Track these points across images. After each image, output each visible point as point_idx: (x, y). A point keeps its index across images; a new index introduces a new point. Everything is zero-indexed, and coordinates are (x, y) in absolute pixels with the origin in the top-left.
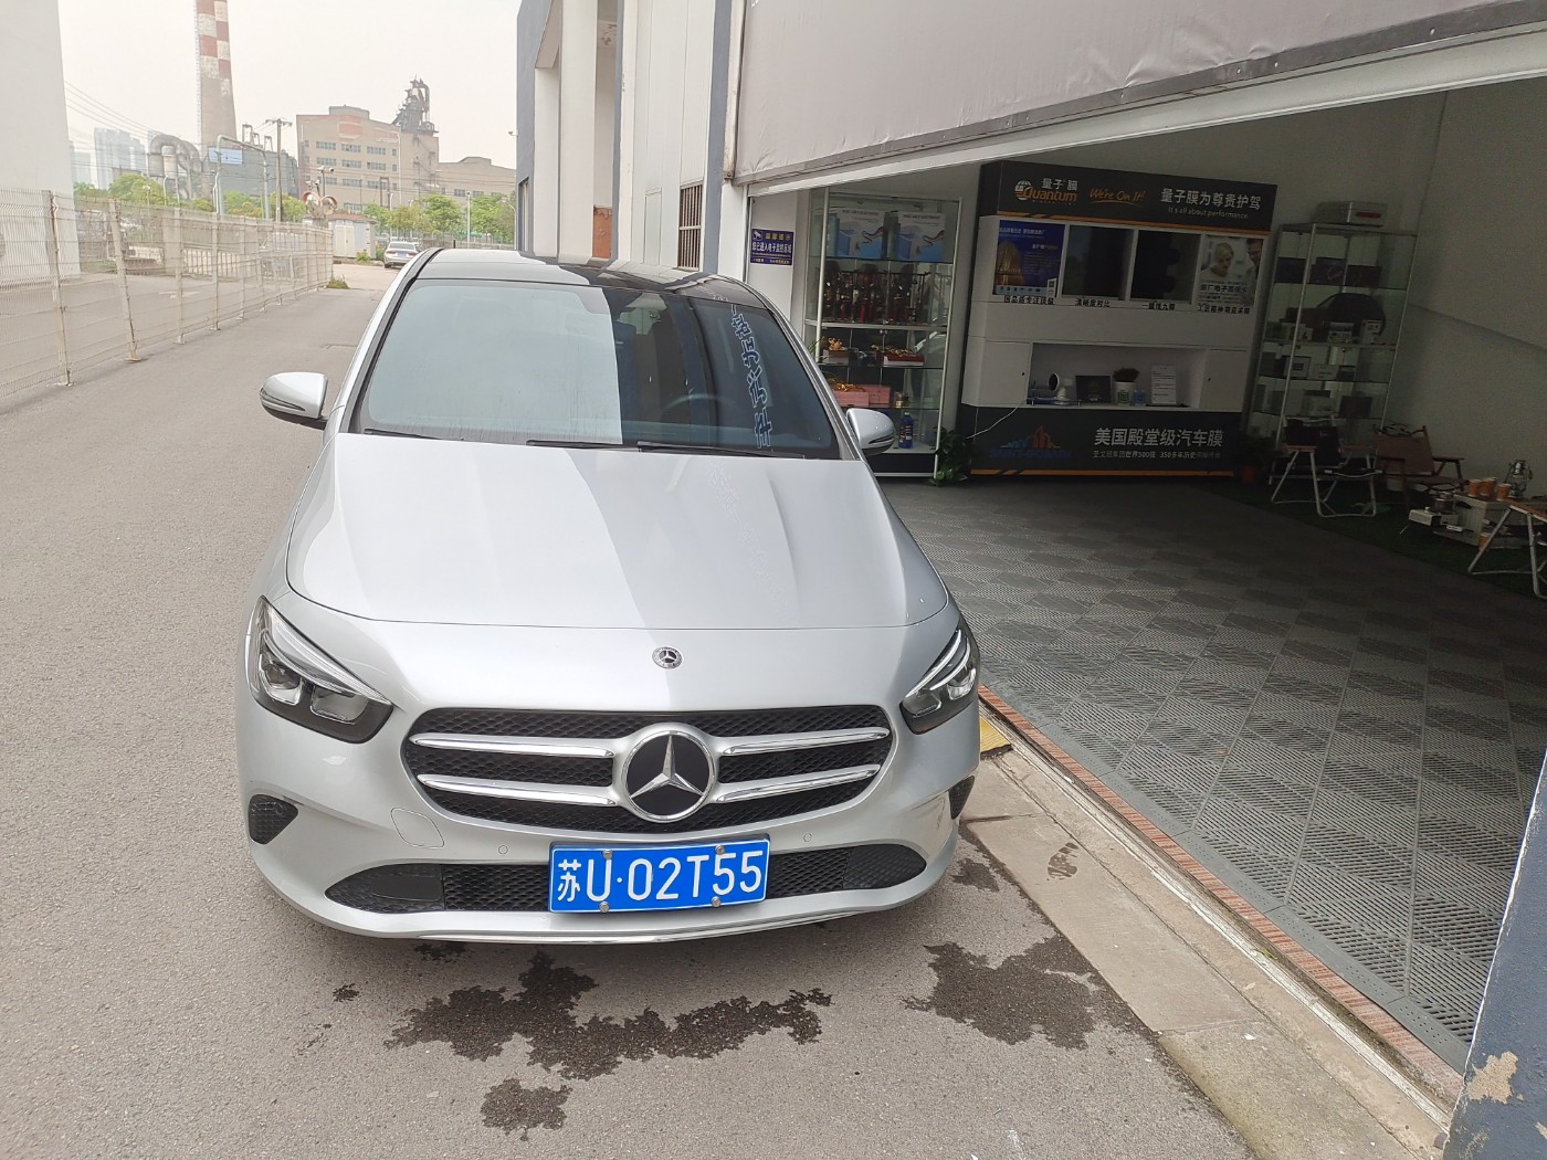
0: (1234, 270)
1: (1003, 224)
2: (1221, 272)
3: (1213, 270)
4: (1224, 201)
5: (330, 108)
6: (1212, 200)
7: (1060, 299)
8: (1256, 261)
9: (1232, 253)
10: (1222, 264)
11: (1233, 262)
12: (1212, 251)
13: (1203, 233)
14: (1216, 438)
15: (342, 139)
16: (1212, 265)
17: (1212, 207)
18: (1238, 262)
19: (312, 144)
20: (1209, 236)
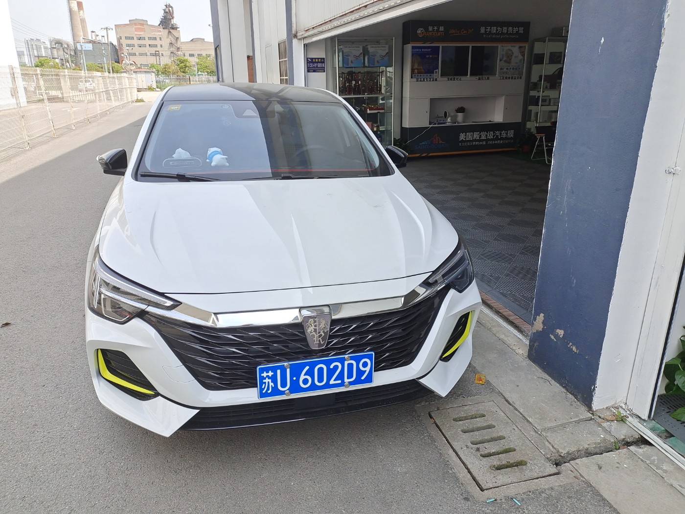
0: (514, 61)
1: (413, 48)
2: (508, 62)
3: (505, 61)
4: (507, 30)
5: (130, 21)
6: (502, 30)
7: (440, 78)
8: (523, 56)
9: (513, 53)
10: (508, 58)
11: (513, 57)
12: (504, 53)
13: (500, 45)
14: (511, 134)
15: (136, 35)
16: (505, 59)
17: (502, 34)
18: (516, 57)
19: (123, 38)
20: (502, 46)
